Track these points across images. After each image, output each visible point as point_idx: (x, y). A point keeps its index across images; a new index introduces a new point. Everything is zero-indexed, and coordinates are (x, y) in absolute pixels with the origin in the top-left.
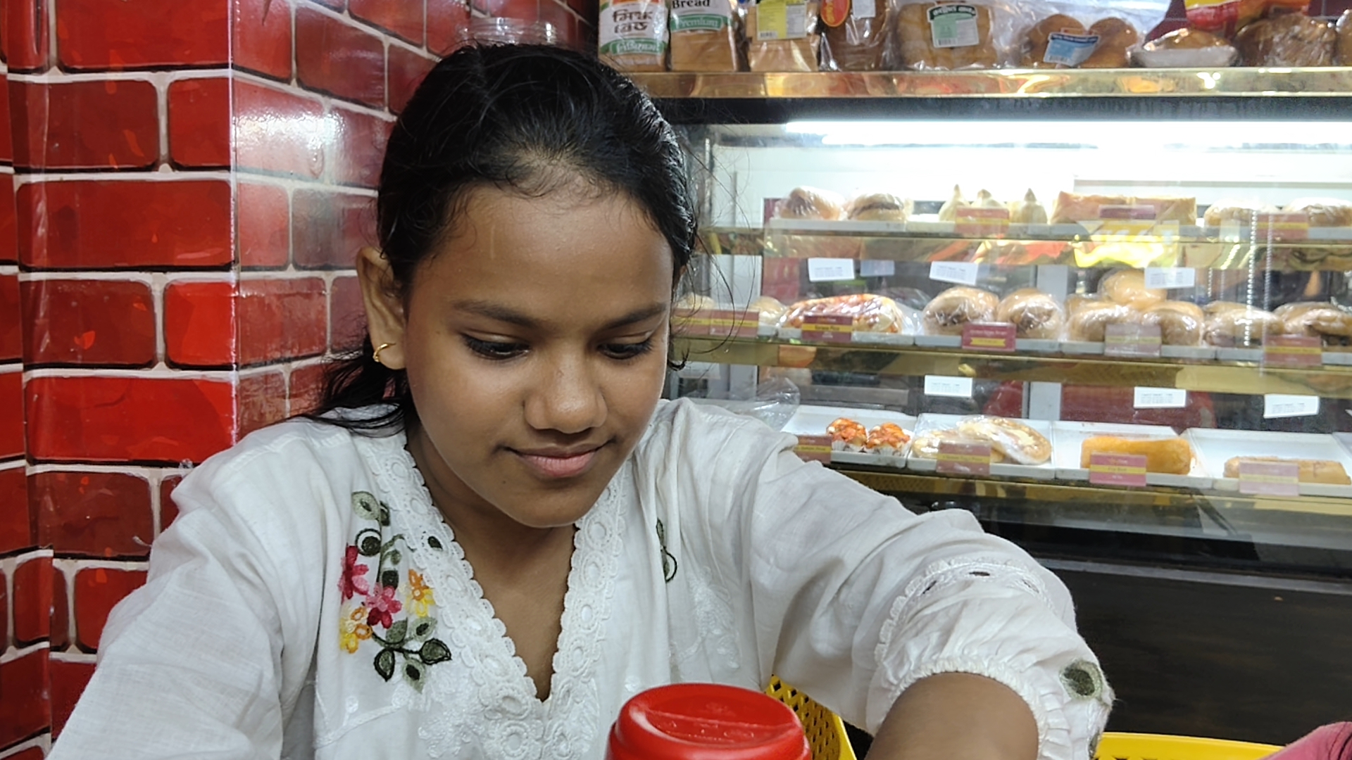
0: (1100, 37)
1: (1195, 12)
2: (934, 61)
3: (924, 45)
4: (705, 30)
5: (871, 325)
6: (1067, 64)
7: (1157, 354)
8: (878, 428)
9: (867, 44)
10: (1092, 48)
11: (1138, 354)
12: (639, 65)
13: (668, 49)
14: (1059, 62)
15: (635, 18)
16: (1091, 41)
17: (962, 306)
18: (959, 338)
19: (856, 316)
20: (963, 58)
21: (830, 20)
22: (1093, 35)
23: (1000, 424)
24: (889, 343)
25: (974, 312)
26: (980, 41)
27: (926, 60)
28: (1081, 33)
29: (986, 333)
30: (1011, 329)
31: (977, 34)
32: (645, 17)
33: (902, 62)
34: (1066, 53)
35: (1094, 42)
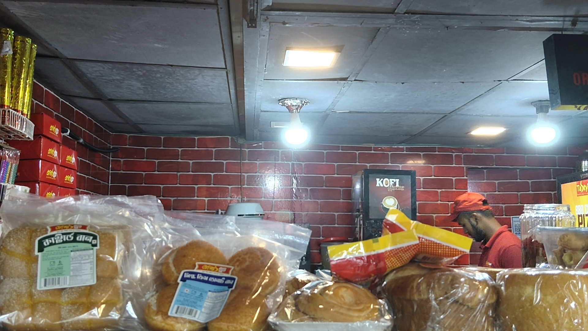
0: (237, 276)
16: (228, 283)
31: (94, 270)
34: (197, 301)
35: (230, 285)
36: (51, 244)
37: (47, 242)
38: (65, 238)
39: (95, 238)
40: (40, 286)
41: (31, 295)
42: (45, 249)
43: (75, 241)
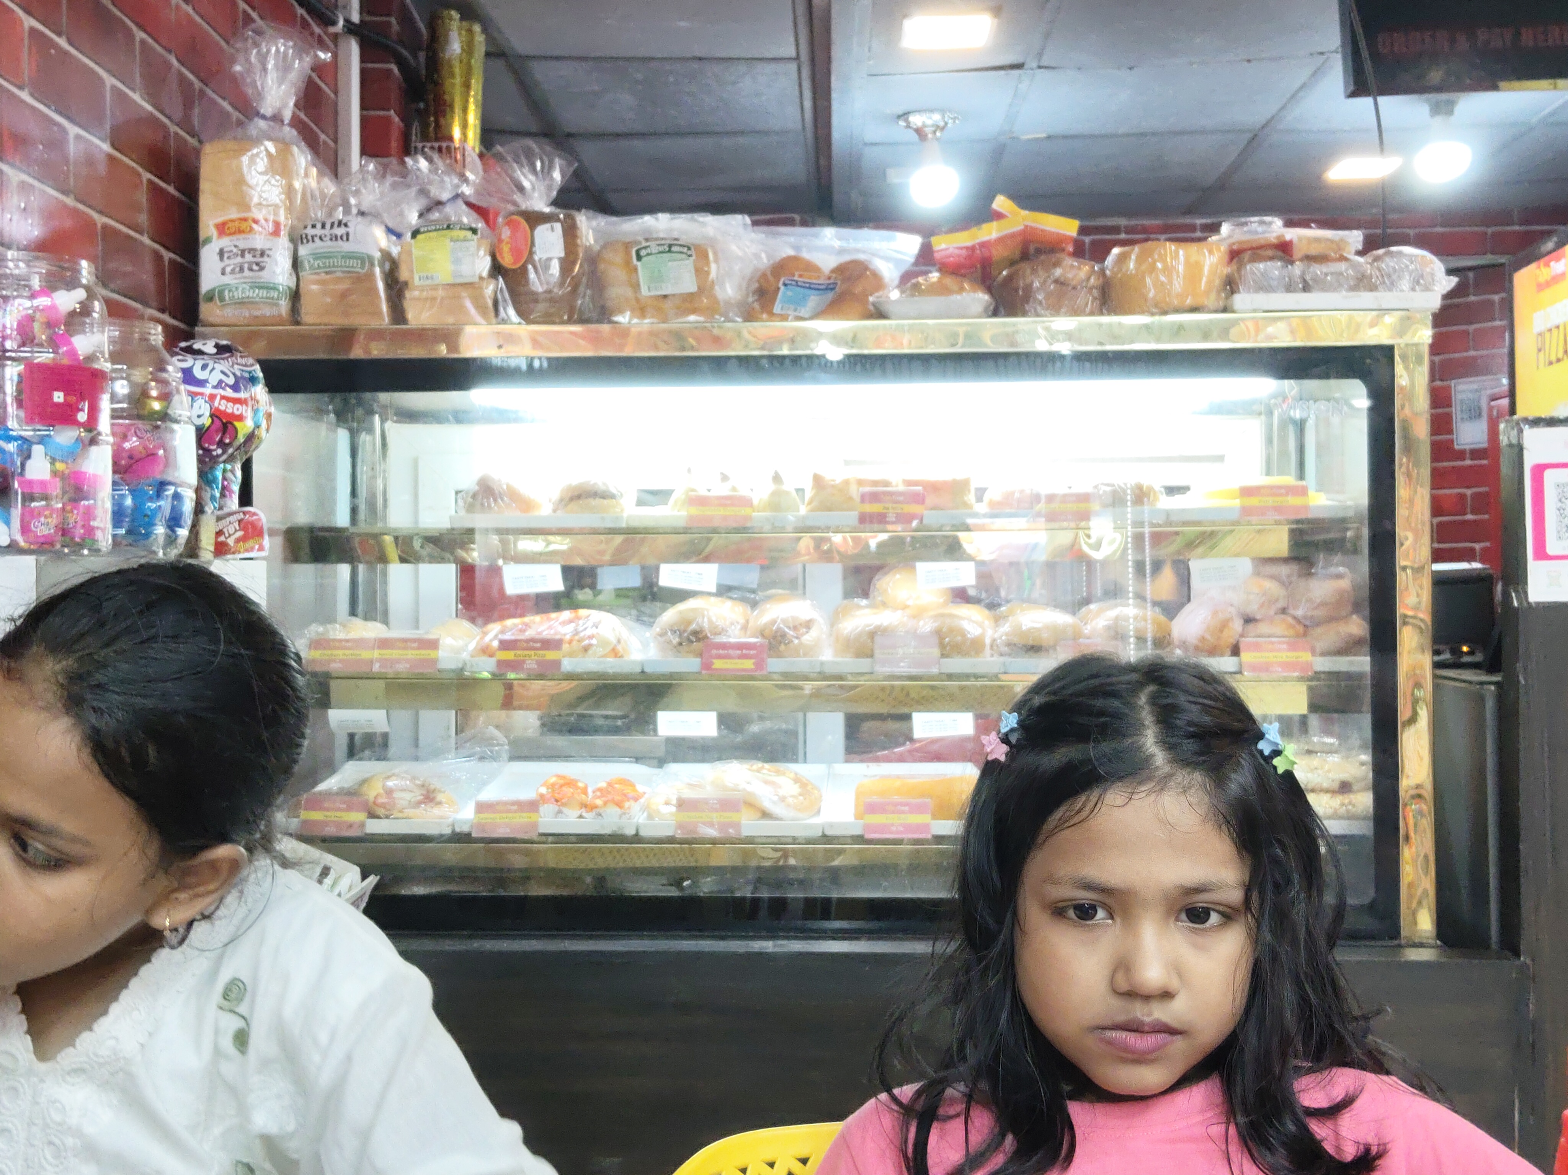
0: (839, 282)
1: (943, 253)
2: (641, 310)
3: (629, 292)
4: (344, 272)
5: (586, 649)
6: (801, 315)
7: (935, 670)
8: (603, 785)
9: (555, 290)
10: (830, 295)
11: (914, 671)
12: (256, 317)
13: (295, 296)
14: (792, 313)
15: (248, 257)
16: (830, 288)
17: (700, 620)
18: (698, 660)
19: (568, 637)
20: (678, 308)
21: (507, 260)
22: (832, 281)
23: (758, 771)
24: (611, 671)
25: (717, 627)
26: (699, 288)
27: (633, 311)
28: (819, 277)
29: (731, 652)
30: (762, 645)
31: (694, 278)
32: (262, 254)
33: (604, 314)
34: (799, 302)
35: (832, 289)
36: (648, 254)
37: (643, 252)
38: (661, 249)
39: (689, 249)
40: (644, 291)
41: (637, 300)
42: (644, 259)
43: (670, 251)
